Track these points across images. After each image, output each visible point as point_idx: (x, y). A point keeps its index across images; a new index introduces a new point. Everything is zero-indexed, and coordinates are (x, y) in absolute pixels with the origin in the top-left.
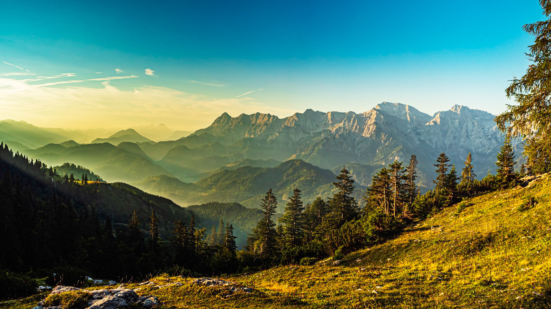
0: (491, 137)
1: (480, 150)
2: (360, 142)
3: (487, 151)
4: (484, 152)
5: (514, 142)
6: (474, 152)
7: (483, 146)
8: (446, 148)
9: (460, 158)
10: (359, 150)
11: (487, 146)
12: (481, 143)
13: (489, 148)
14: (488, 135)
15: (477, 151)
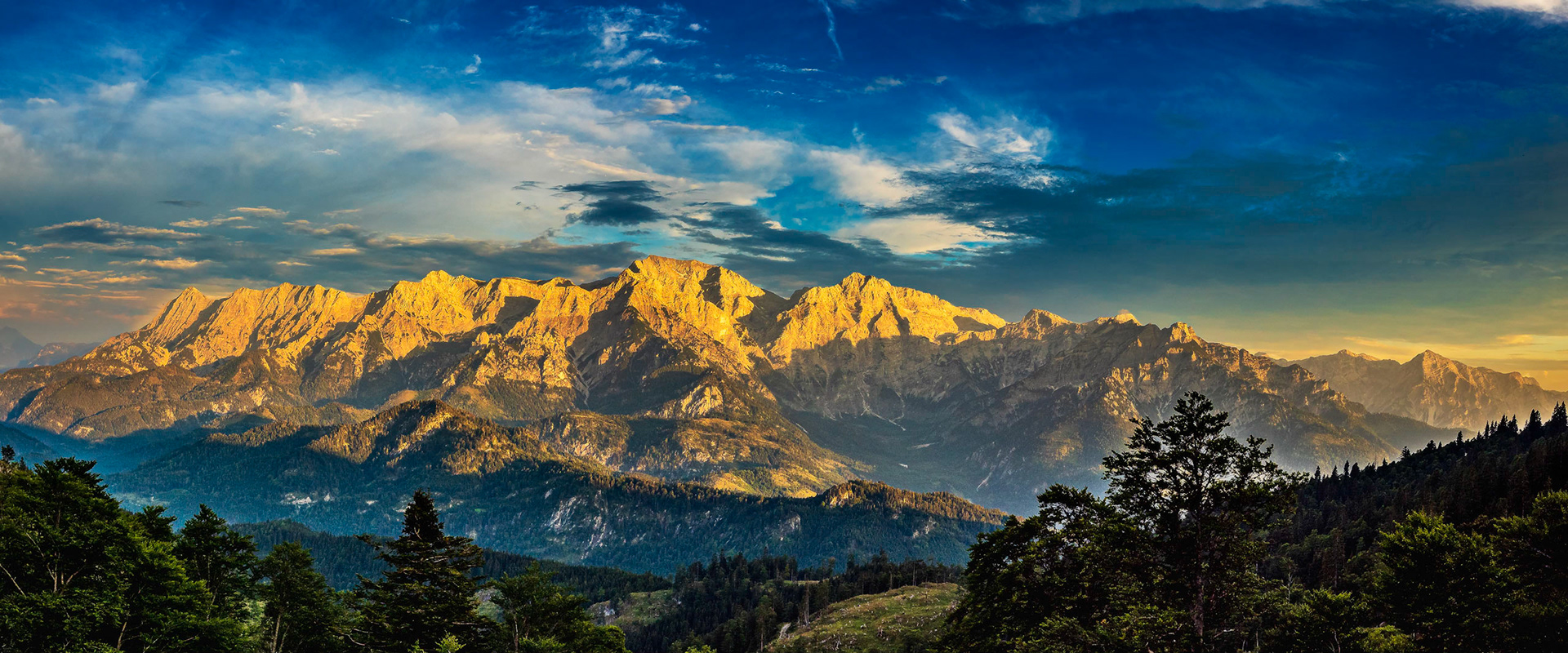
0: (948, 360)
1: (916, 391)
2: (588, 359)
3: (935, 395)
4: (926, 396)
5: (1007, 375)
6: (899, 394)
7: (927, 381)
8: (825, 382)
9: (863, 409)
10: (586, 379)
11: (936, 381)
12: (920, 374)
13: (942, 388)
14: (939, 356)
15: (908, 391)
